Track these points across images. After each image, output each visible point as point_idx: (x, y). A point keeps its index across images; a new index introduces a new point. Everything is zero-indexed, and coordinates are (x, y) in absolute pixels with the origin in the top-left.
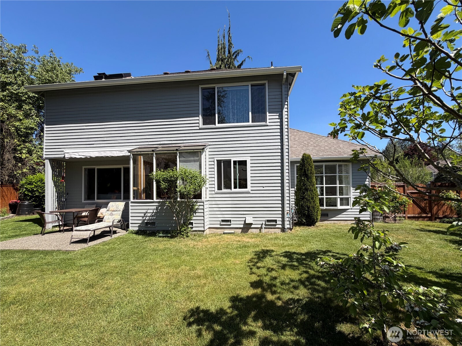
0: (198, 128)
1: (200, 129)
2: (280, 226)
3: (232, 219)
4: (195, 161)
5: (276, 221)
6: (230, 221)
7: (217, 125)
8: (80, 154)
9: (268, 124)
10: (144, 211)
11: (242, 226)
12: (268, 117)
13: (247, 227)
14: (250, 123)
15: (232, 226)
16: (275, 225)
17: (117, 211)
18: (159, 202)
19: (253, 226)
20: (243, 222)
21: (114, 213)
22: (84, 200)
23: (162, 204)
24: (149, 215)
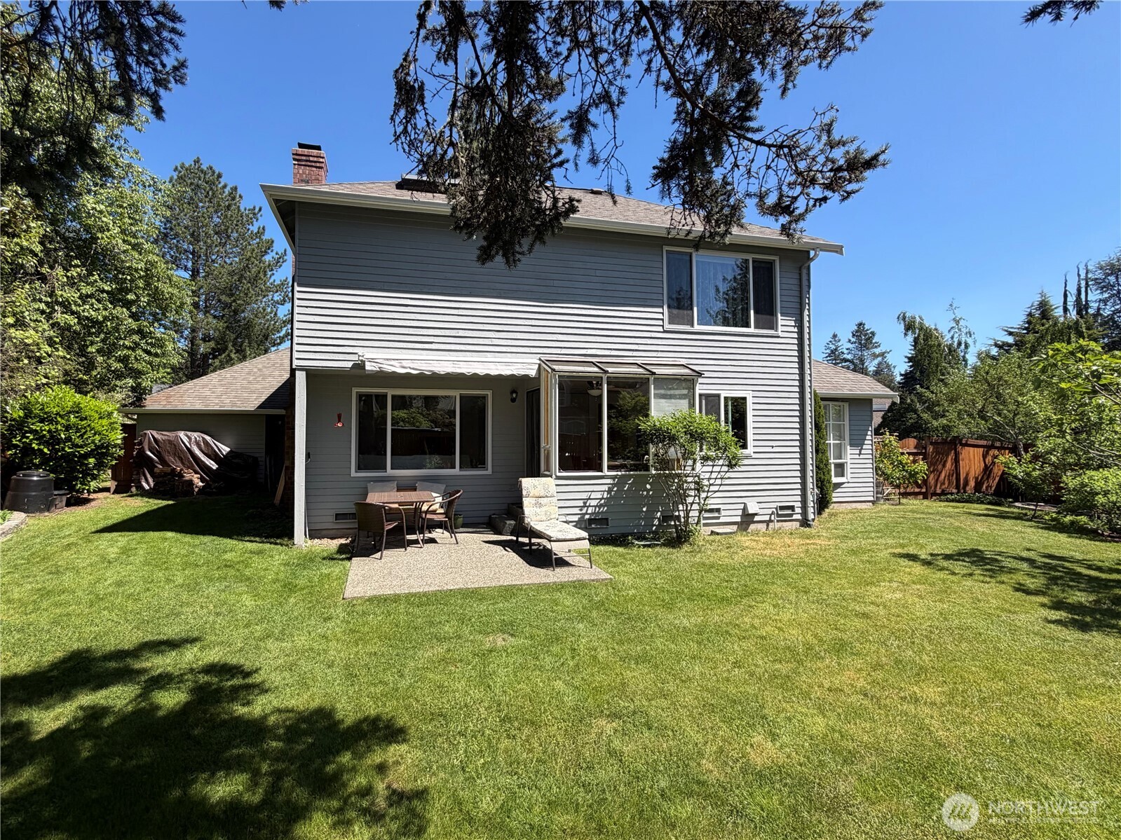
0: (660, 329)
1: (665, 332)
2: (799, 517)
3: (722, 507)
4: (682, 397)
5: (792, 508)
6: (718, 510)
7: (697, 328)
8: (405, 363)
9: (781, 334)
10: (585, 496)
11: (738, 519)
12: (780, 322)
13: (747, 519)
14: (752, 330)
15: (722, 520)
16: (791, 515)
17: (547, 497)
18: (613, 478)
19: (756, 518)
20: (740, 512)
21: (542, 501)
22: (356, 472)
23: (621, 481)
24: (594, 503)
